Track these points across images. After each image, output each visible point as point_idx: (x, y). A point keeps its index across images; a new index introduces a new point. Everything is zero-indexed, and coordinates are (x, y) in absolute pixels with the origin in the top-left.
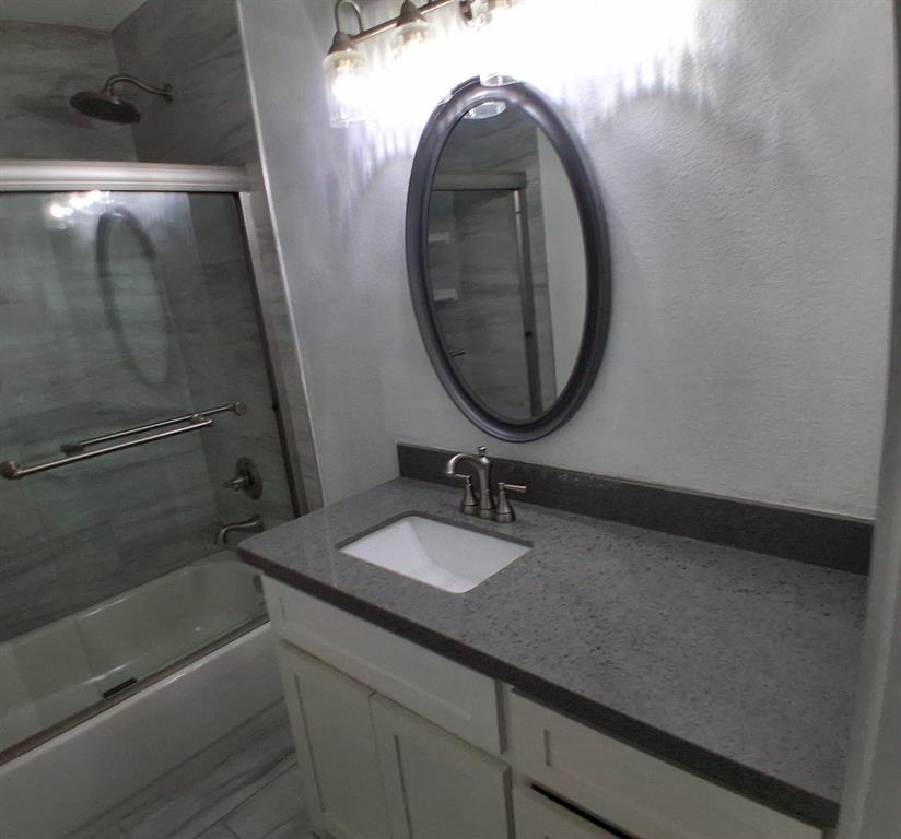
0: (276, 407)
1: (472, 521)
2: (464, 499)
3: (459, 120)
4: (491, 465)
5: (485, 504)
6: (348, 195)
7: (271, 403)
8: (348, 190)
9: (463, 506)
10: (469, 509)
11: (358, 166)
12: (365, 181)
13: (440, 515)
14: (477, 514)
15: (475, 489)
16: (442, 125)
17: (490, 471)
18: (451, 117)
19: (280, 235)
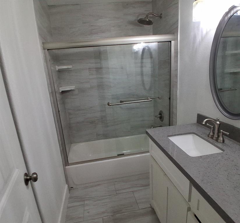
0: (170, 99)
1: (210, 140)
2: (210, 133)
3: (231, 16)
4: (220, 124)
5: (216, 136)
6: (198, 40)
7: (169, 97)
8: (199, 39)
9: (209, 135)
10: (210, 136)
11: (202, 32)
12: (203, 36)
13: (201, 136)
14: (212, 138)
15: (214, 130)
16: (226, 18)
17: (219, 126)
18: (229, 15)
19: (180, 52)
